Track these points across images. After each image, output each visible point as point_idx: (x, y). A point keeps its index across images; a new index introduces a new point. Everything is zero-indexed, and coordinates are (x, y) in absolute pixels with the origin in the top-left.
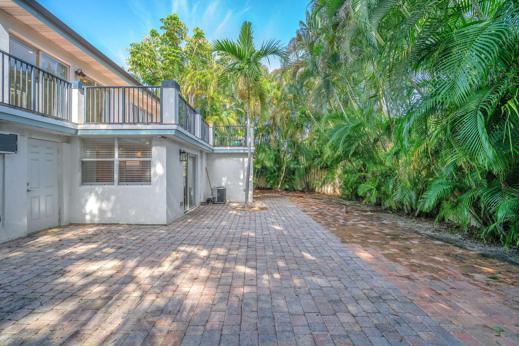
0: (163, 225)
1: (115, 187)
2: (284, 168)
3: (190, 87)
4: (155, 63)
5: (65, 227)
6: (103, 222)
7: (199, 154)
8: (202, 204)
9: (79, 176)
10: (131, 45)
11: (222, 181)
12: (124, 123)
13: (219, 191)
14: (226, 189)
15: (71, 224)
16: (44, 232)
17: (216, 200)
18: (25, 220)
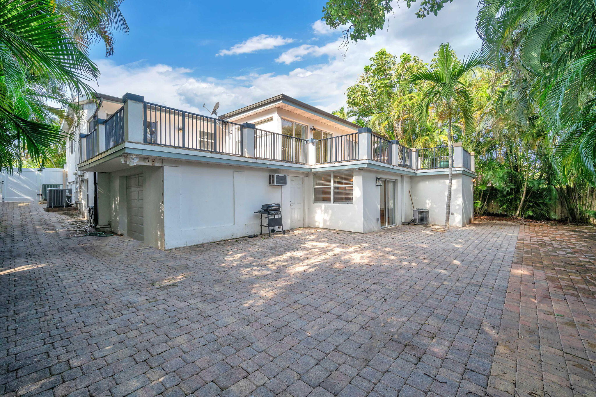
0: (361, 233)
1: (332, 205)
2: (524, 189)
3: (396, 114)
4: (367, 99)
5: (306, 228)
6: (325, 227)
7: (399, 179)
8: (403, 224)
9: (313, 197)
10: (347, 90)
11: (426, 203)
12: (336, 161)
13: (420, 212)
14: (428, 211)
15: (309, 227)
16: (297, 229)
17: (417, 221)
18: (289, 221)
